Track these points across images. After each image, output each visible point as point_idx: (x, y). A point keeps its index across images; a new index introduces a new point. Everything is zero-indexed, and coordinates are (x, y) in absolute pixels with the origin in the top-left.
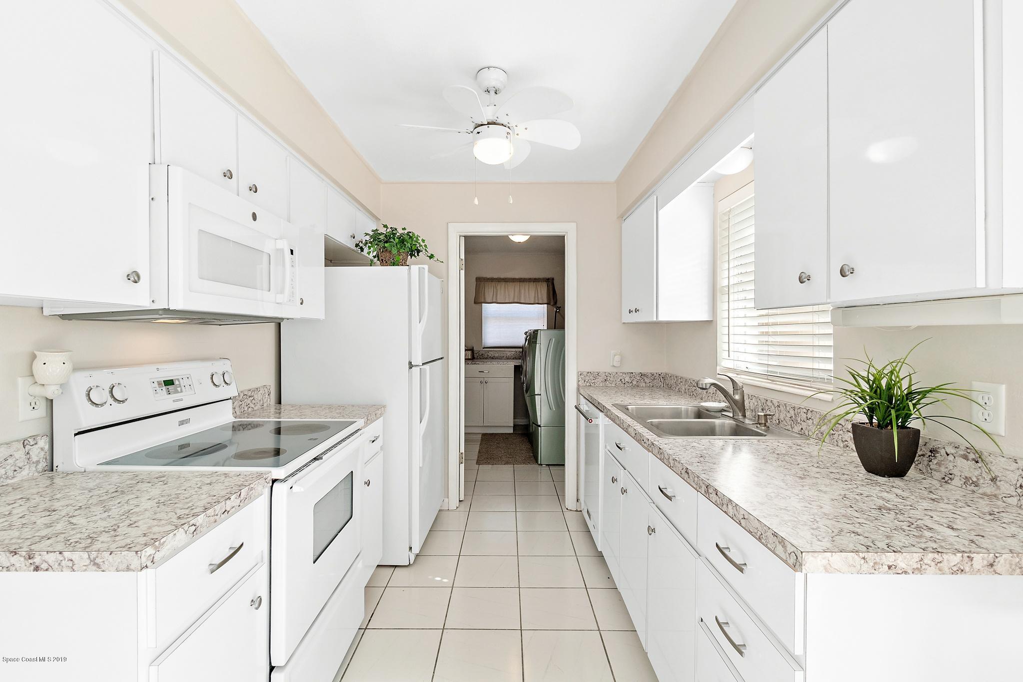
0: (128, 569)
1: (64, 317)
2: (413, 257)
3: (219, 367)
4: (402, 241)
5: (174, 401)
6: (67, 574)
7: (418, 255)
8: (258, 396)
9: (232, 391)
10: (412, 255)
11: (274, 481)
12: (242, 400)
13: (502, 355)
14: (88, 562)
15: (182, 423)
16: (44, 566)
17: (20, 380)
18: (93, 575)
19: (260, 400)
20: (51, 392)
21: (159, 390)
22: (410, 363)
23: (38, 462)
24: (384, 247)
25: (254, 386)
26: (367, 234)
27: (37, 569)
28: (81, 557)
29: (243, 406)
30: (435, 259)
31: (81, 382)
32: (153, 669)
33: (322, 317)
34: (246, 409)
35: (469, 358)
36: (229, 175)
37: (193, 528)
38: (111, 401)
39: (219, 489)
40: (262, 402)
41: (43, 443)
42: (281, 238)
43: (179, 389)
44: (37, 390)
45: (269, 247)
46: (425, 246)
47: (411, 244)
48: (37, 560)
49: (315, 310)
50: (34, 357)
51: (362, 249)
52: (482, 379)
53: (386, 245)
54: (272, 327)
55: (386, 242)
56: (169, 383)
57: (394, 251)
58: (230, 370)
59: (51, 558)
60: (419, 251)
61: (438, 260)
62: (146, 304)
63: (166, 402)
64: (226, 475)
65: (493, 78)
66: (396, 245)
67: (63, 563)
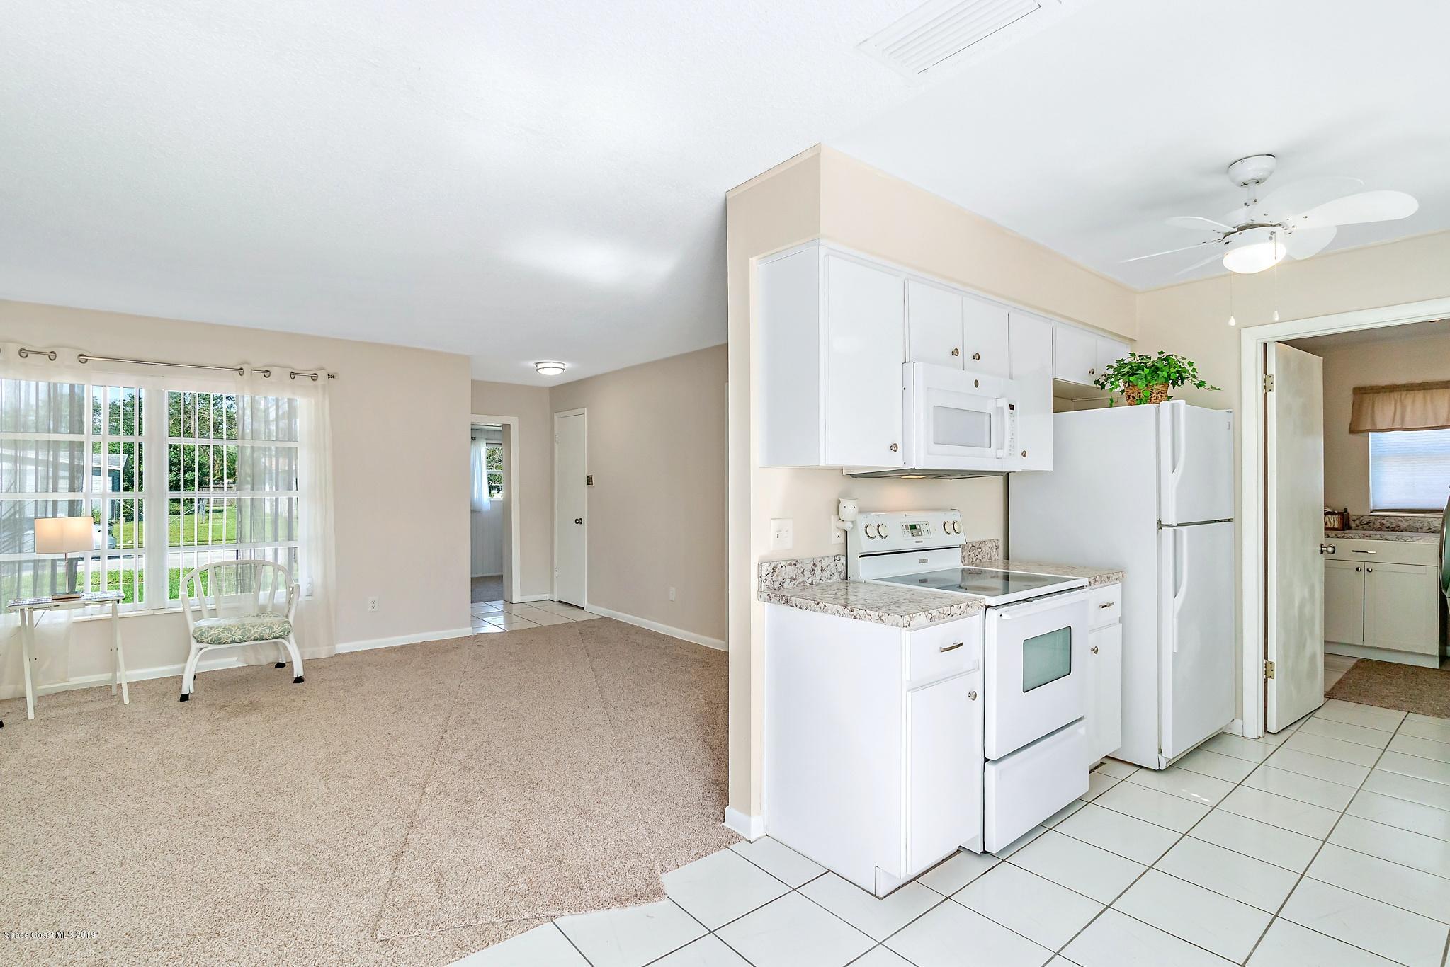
0: (897, 625)
1: (853, 476)
2: (1176, 387)
3: (950, 517)
4: (1155, 369)
5: (917, 542)
6: (868, 622)
7: (1183, 384)
8: (986, 549)
9: (960, 540)
10: (1174, 384)
11: (988, 607)
12: (970, 550)
13: (1418, 525)
14: (878, 618)
15: (922, 561)
16: (858, 617)
17: (833, 517)
18: (880, 626)
19: (988, 554)
20: (848, 526)
21: (906, 531)
22: (1159, 522)
23: (840, 572)
24: (1129, 381)
25: (982, 539)
26: (1110, 367)
27: (855, 617)
28: (874, 614)
29: (971, 556)
30: (1207, 386)
31: (862, 521)
32: (909, 694)
33: (1050, 468)
34: (974, 559)
35: (1336, 527)
36: (956, 352)
37: (931, 616)
38: (878, 536)
39: (945, 601)
40: (989, 556)
41: (843, 560)
42: (1001, 397)
43: (920, 533)
44: (841, 525)
45: (990, 407)
46: (1194, 370)
47: (1168, 373)
48: (855, 612)
49: (1042, 461)
50: (839, 502)
51: (1103, 385)
52: (1361, 566)
53: (1132, 379)
54: (1000, 479)
55: (1132, 375)
56: (913, 527)
57: (1142, 385)
58: (959, 520)
59: (862, 612)
60: (1183, 379)
61: (1212, 387)
62: (901, 466)
63: (910, 542)
64: (952, 596)
65: (1250, 170)
66: (1145, 377)
67: (867, 616)
